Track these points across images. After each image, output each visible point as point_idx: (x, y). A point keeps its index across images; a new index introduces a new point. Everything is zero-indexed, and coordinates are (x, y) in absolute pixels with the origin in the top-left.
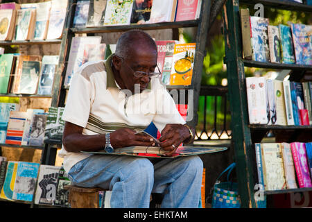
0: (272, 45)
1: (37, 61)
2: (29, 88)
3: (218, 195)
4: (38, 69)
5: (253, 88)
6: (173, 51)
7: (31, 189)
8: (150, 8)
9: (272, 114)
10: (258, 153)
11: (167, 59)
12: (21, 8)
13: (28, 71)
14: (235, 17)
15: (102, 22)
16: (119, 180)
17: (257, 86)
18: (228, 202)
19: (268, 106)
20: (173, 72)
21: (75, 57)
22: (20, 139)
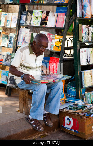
0: (90, 35)
1: (7, 35)
2: (5, 44)
3: (69, 88)
4: (8, 38)
5: (82, 53)
6: (55, 38)
7: (6, 80)
8: (47, 21)
9: (89, 60)
10: (83, 75)
11: (53, 41)
12: (2, 14)
13: (5, 38)
14: (77, 26)
15: (30, 24)
16: (35, 91)
17: (84, 52)
18: (72, 90)
19: (87, 57)
20: (55, 45)
21: (21, 35)
22: (2, 62)
